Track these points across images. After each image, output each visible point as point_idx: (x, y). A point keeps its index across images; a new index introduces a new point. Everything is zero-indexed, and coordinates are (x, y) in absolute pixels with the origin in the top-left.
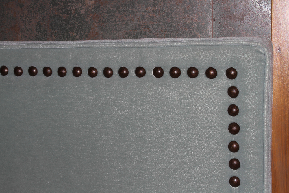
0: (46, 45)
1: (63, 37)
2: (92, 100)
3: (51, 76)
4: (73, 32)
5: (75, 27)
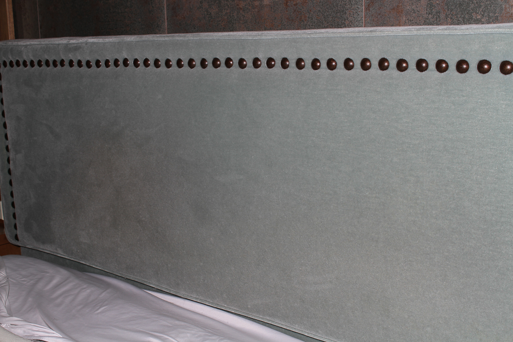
0: (442, 29)
1: (463, 20)
2: (504, 106)
3: (446, 72)
4: (478, 13)
5: (480, 6)
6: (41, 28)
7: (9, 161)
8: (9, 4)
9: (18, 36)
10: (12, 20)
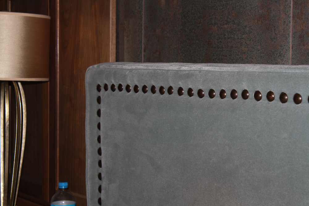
6: (145, 51)
7: (100, 189)
8: (112, 24)
9: (119, 59)
10: (114, 42)
